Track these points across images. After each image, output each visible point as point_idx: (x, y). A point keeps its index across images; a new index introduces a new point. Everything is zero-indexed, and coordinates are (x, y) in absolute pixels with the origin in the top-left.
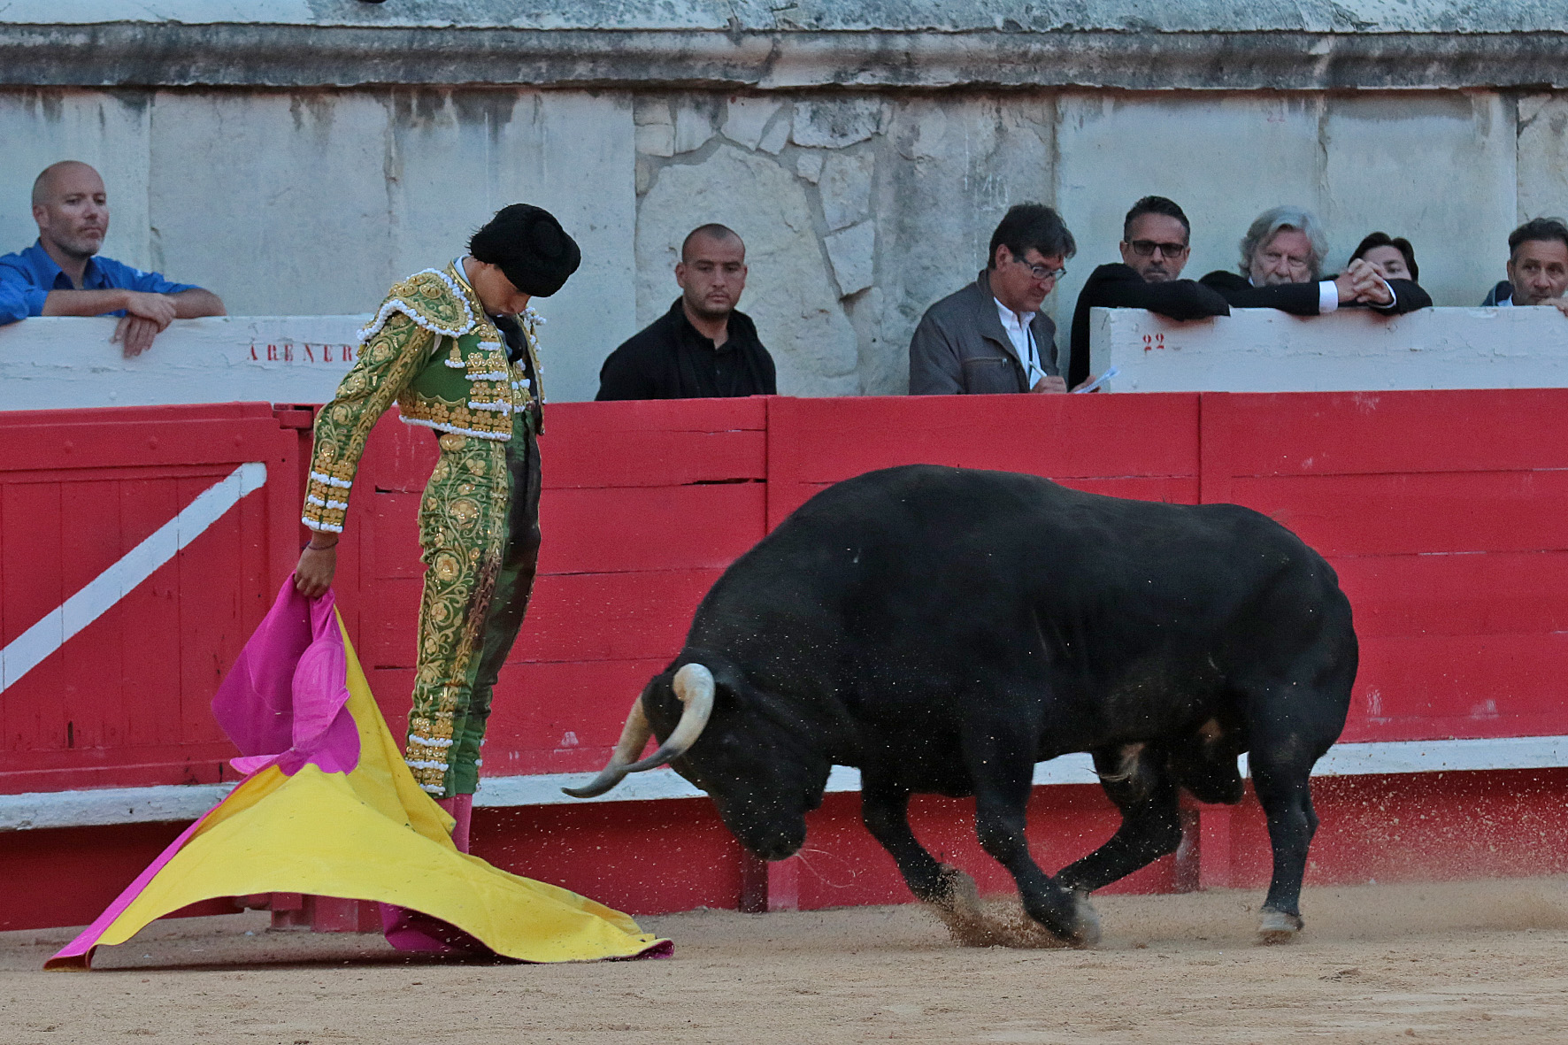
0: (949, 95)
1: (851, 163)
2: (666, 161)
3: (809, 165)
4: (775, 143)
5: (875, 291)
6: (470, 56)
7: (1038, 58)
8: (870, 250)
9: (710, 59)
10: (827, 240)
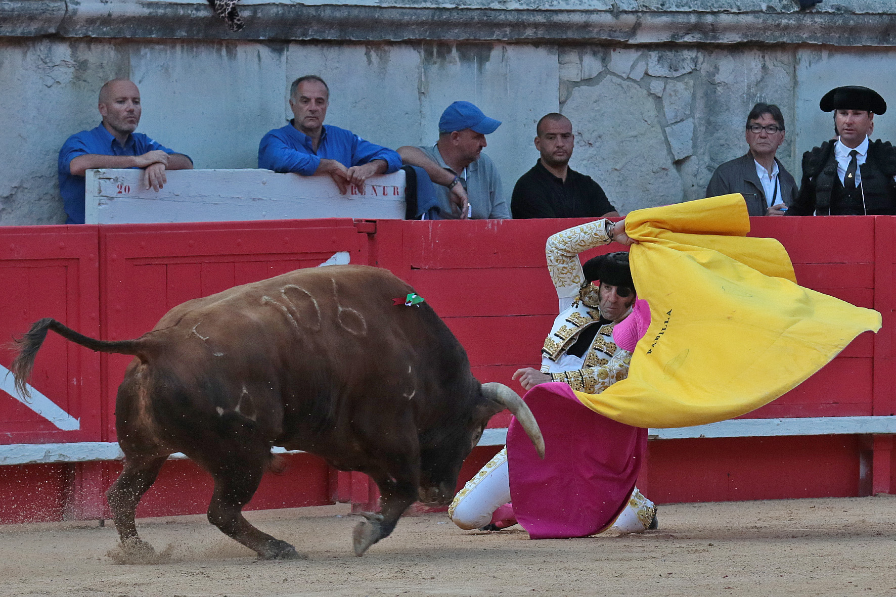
0: (736, 49)
1: (680, 86)
2: (576, 84)
3: (657, 87)
4: (638, 74)
5: (693, 158)
6: (467, 24)
7: (786, 27)
8: (691, 135)
9: (602, 27)
10: (666, 129)
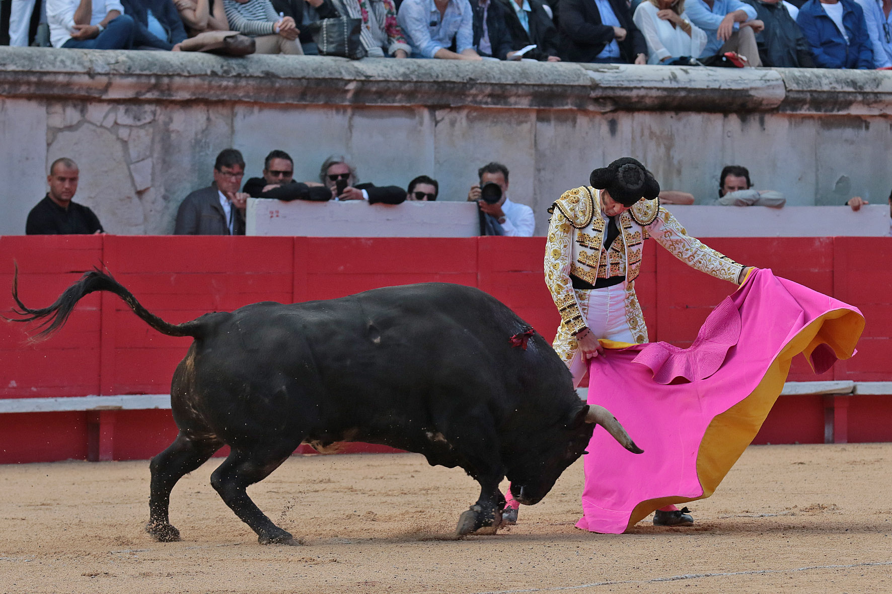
0: (186, 104)
1: (142, 132)
2: (60, 130)
3: (124, 133)
4: (109, 123)
5: (152, 189)
7: (226, 88)
8: (150, 171)
9: (81, 87)
10: (132, 167)
